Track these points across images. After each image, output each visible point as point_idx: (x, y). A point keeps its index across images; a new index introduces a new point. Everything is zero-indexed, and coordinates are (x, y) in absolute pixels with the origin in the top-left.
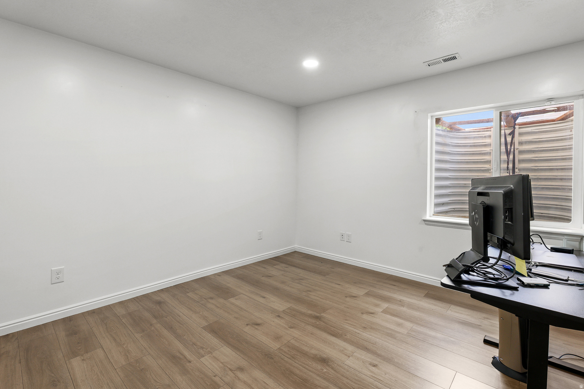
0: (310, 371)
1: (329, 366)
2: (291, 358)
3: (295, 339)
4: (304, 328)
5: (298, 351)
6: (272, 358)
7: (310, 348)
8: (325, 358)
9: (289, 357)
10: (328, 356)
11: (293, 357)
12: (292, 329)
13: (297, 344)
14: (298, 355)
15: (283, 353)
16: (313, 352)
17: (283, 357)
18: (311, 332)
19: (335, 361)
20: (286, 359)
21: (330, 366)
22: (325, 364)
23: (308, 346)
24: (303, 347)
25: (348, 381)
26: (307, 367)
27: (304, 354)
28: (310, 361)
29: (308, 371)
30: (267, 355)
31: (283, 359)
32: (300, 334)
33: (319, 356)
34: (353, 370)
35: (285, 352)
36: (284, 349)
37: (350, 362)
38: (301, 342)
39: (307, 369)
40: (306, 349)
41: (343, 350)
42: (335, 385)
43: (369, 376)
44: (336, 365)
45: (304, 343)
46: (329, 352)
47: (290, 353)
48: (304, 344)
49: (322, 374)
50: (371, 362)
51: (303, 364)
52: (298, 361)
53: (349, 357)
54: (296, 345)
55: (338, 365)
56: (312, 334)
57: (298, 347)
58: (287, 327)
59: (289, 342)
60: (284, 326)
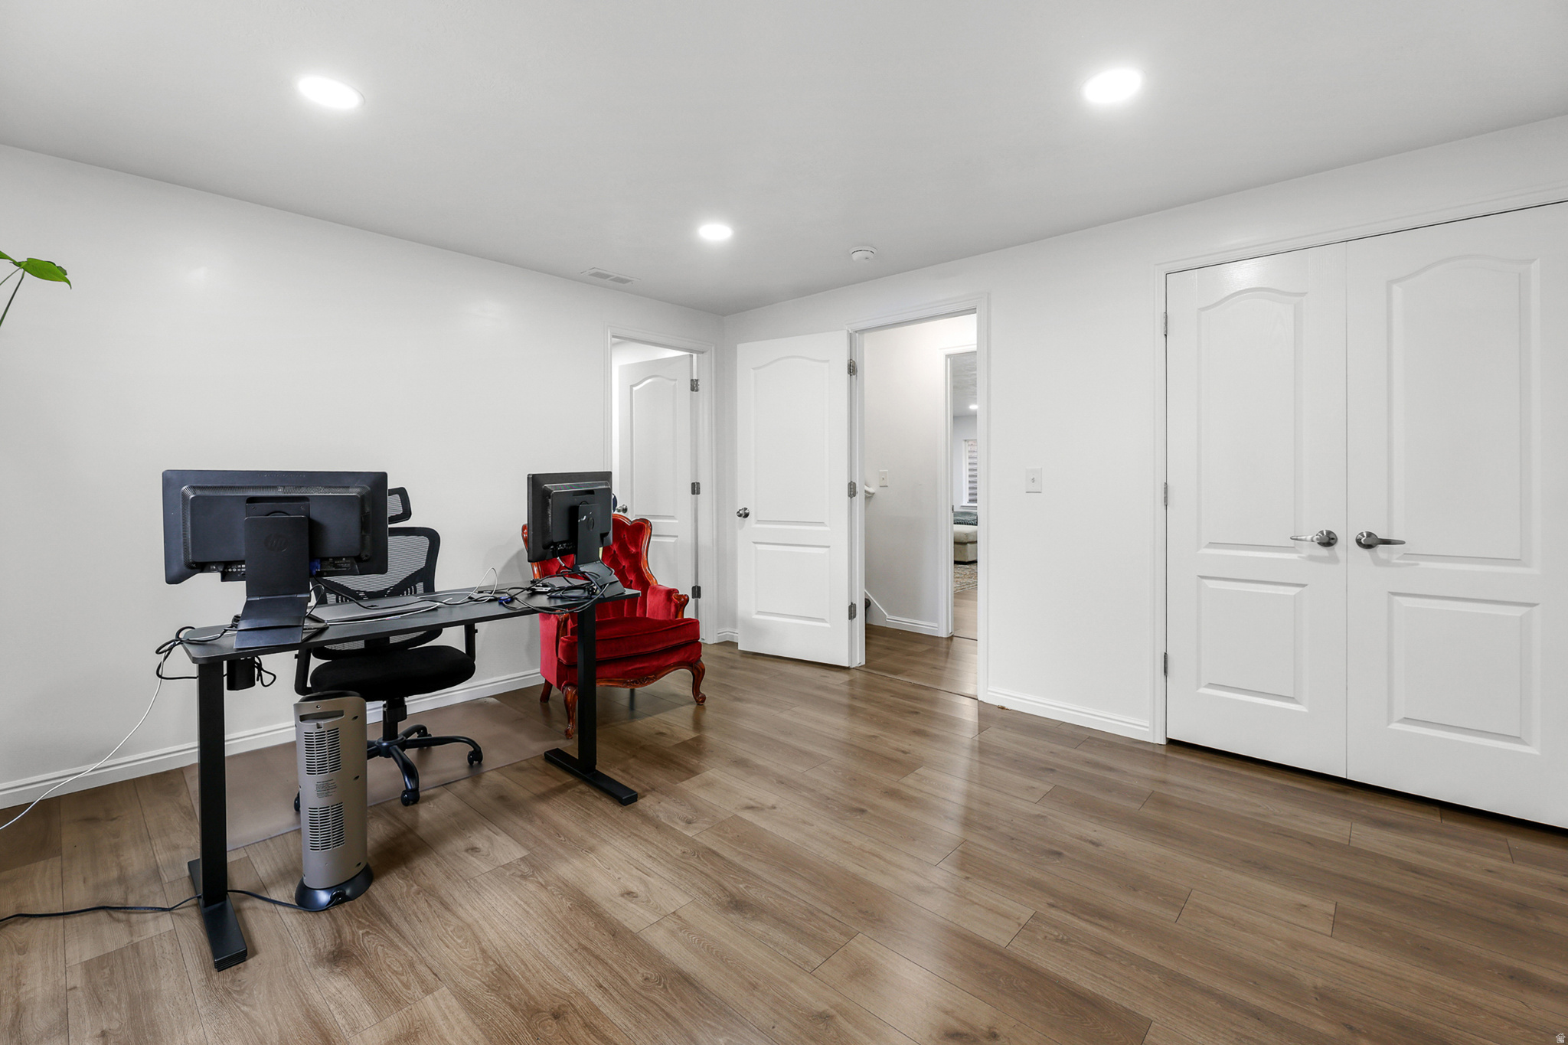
0: (774, 885)
1: (731, 895)
2: (815, 912)
3: (809, 969)
4: (779, 1014)
5: (798, 929)
6: (861, 911)
7: (767, 937)
8: (735, 912)
9: (821, 915)
10: (726, 916)
11: (812, 914)
12: (821, 1010)
13: (804, 950)
14: (800, 919)
15: (837, 923)
16: (758, 927)
17: (838, 916)
18: (756, 993)
19: (712, 904)
20: (828, 910)
21: (728, 893)
22: (737, 898)
23: (771, 942)
24: (785, 942)
25: (701, 868)
26: (779, 893)
27: (784, 922)
28: (772, 904)
29: (778, 884)
30: (878, 920)
31: (836, 909)
32: (792, 985)
33: (748, 916)
34: (681, 887)
35: (833, 927)
36: (836, 936)
37: (680, 901)
38: (790, 957)
39: (780, 889)
40: (779, 936)
41: (681, 930)
42: (730, 862)
43: (656, 876)
44: (714, 896)
45: (782, 953)
46: (719, 927)
47: (821, 923)
48: (783, 949)
49: (749, 880)
50: (631, 901)
51: (789, 898)
52: (798, 905)
53: (674, 913)
54: (806, 949)
55: (710, 896)
56: (755, 987)
57: (799, 941)
58: (839, 1018)
59: (828, 956)
60: (850, 1027)
